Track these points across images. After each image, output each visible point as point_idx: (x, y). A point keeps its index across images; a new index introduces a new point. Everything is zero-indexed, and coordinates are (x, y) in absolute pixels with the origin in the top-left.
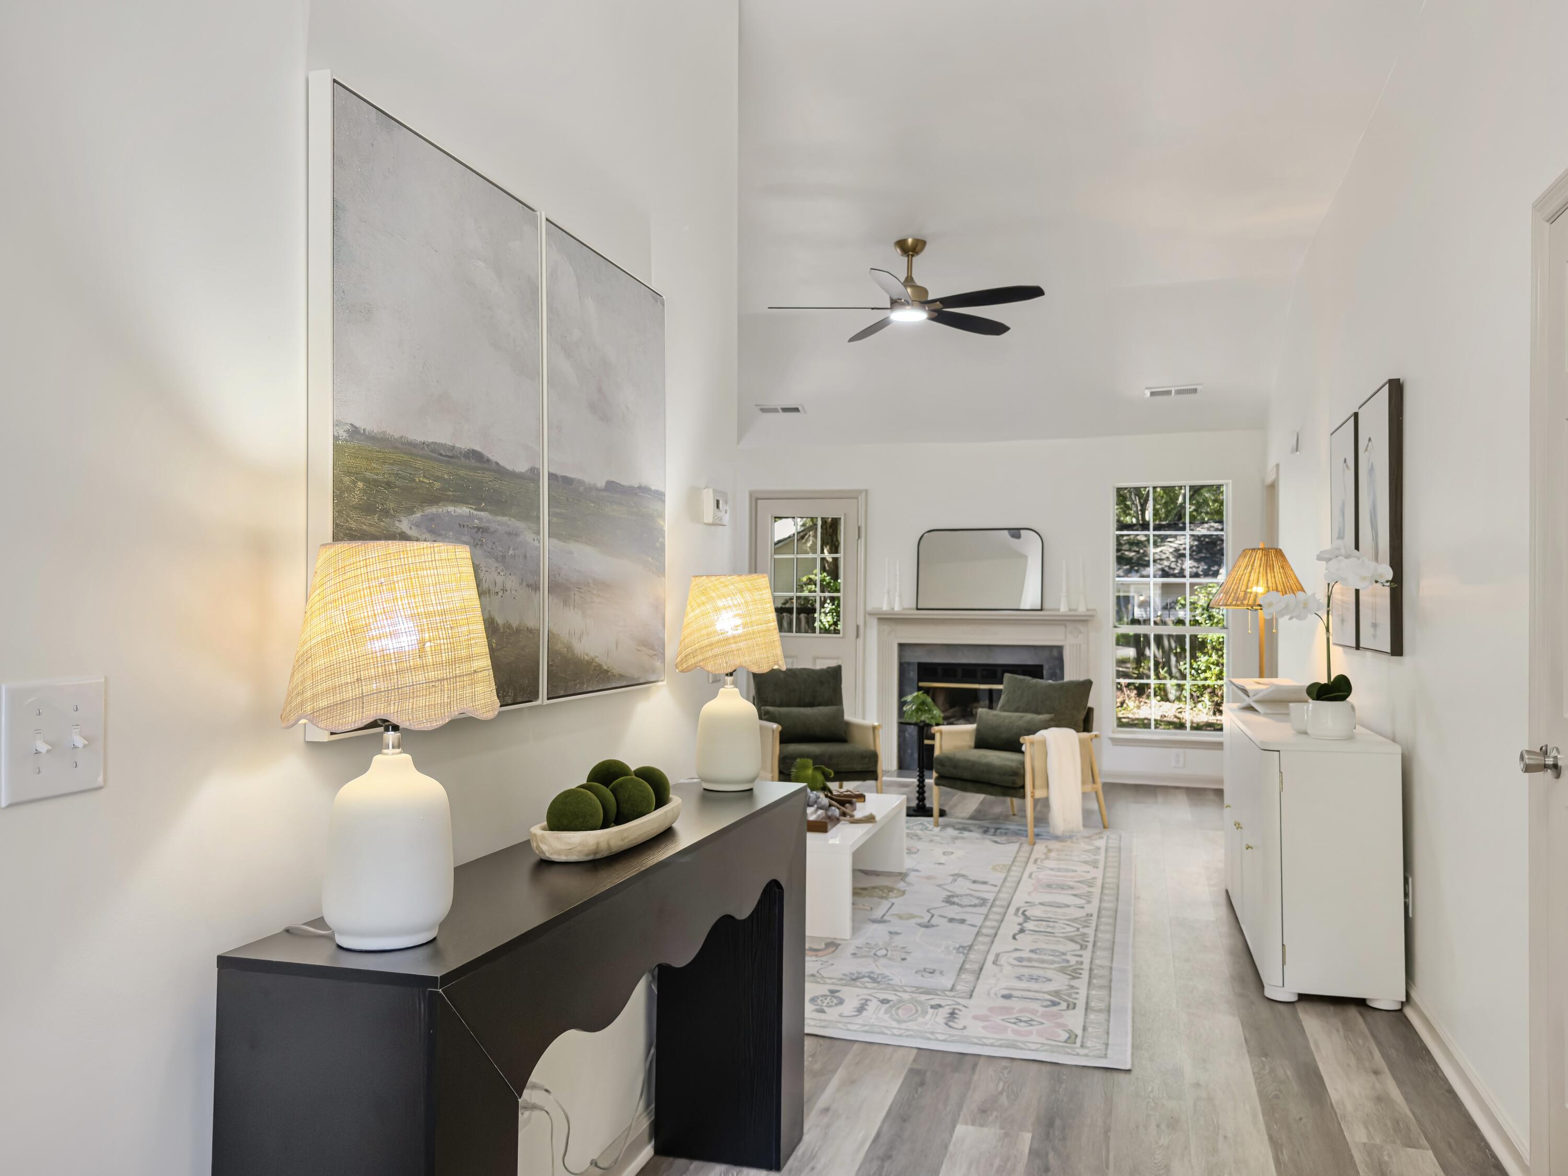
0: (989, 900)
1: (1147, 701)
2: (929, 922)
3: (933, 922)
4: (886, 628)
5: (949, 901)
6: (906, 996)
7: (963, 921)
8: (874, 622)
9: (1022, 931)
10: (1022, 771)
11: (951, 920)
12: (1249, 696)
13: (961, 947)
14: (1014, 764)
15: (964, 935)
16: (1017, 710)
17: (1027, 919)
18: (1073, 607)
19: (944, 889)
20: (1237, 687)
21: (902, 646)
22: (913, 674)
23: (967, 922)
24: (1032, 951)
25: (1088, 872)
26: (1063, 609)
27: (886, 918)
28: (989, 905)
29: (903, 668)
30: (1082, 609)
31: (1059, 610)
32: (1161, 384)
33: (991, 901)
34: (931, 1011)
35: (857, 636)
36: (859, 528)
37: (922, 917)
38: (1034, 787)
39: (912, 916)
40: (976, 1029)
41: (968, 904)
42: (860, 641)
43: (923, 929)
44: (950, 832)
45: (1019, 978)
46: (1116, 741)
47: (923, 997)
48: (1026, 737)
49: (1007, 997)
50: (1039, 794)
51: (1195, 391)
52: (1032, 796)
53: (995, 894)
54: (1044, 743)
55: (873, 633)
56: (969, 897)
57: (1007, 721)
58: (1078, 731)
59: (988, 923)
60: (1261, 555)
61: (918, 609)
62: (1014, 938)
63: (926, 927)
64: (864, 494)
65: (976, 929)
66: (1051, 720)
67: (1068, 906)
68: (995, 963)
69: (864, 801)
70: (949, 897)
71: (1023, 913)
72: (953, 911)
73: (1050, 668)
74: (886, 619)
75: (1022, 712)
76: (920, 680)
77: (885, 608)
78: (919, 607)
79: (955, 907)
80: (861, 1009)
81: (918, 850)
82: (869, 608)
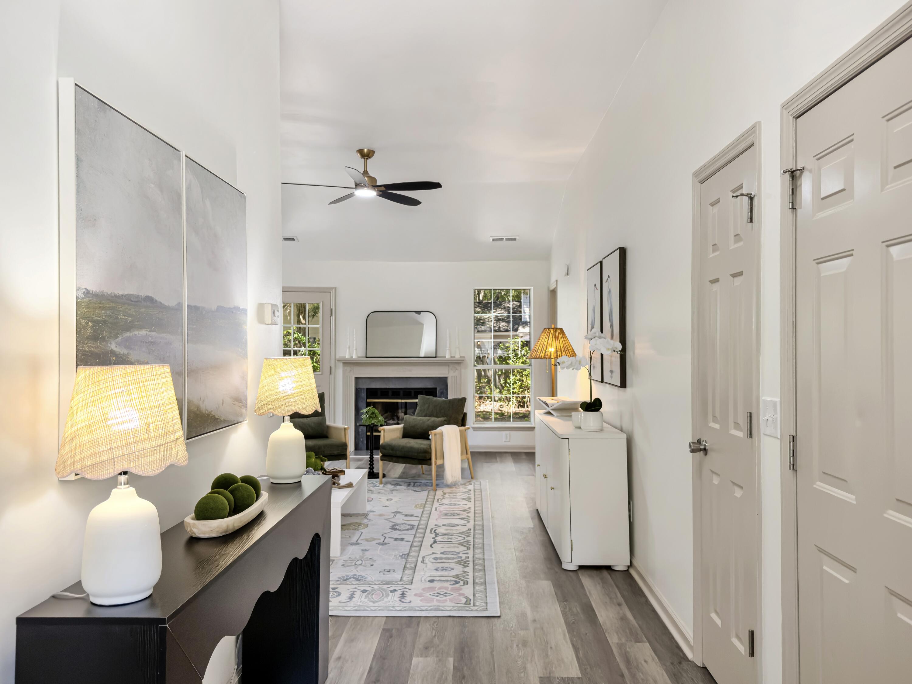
0: (415, 525)
1: (484, 401)
2: (383, 542)
3: (386, 541)
4: (348, 368)
5: (394, 528)
6: (376, 587)
7: (402, 539)
8: (341, 365)
9: (435, 542)
10: (430, 450)
11: (396, 539)
12: (549, 407)
13: (403, 555)
14: (425, 447)
15: (404, 547)
16: (425, 416)
17: (437, 535)
18: (453, 355)
19: (390, 521)
20: (543, 402)
21: (357, 378)
22: (364, 395)
23: (405, 540)
24: (442, 553)
25: (466, 505)
26: (448, 356)
27: (359, 542)
28: (416, 528)
29: (358, 391)
30: (457, 357)
31: (445, 357)
32: (498, 235)
33: (416, 526)
34: (391, 594)
35: (331, 373)
36: (331, 310)
37: (380, 539)
38: (436, 459)
39: (374, 539)
40: (417, 602)
41: (404, 529)
42: (332, 376)
43: (381, 546)
44: (390, 487)
45: (436, 570)
46: (475, 429)
47: (385, 587)
48: (432, 431)
49: (431, 581)
50: (439, 462)
51: (515, 239)
52: (435, 464)
53: (418, 522)
54: (441, 434)
55: (340, 371)
56: (404, 525)
57: (421, 422)
58: (459, 426)
59: (416, 539)
60: (553, 331)
61: (366, 357)
62: (431, 546)
63: (382, 545)
64: (334, 290)
65: (410, 543)
66: (445, 421)
67: (458, 525)
68: (423, 562)
69: (344, 474)
70: (393, 525)
71: (435, 532)
72: (396, 534)
73: (440, 389)
74: (348, 363)
75: (429, 416)
76: (367, 398)
77: (347, 357)
78: (367, 356)
79: (397, 531)
80: (351, 597)
81: (373, 499)
82: (337, 357)
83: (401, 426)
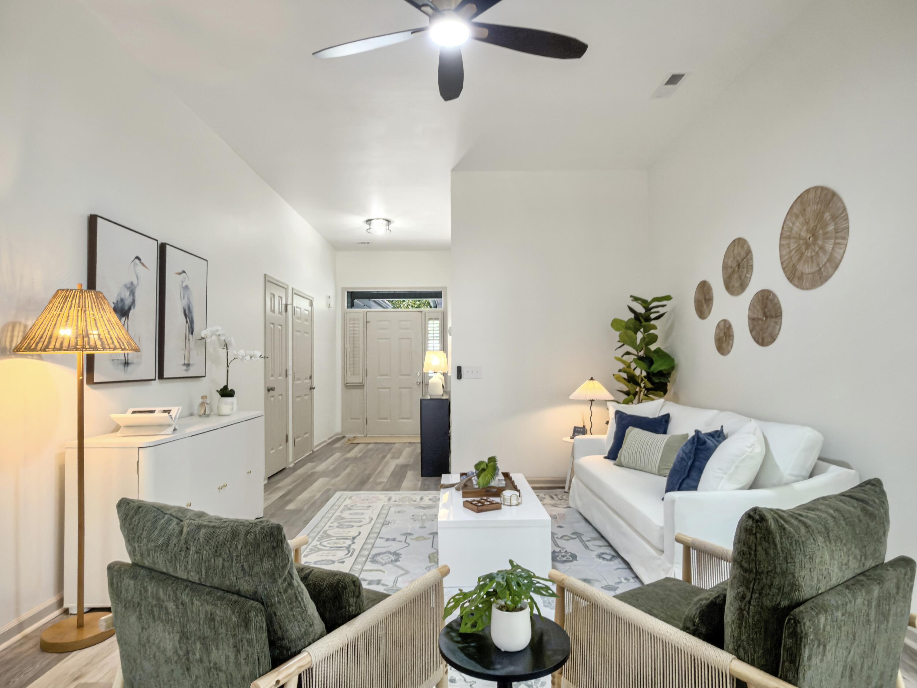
0: (370, 561)
2: (406, 537)
3: (404, 538)
5: (397, 554)
6: (407, 503)
7: (387, 540)
9: (354, 538)
11: (394, 540)
13: (388, 524)
15: (386, 532)
17: (348, 548)
19: (402, 569)
23: (385, 540)
24: (353, 526)
27: (432, 536)
28: (370, 556)
33: (369, 560)
34: (397, 500)
37: (412, 539)
39: (417, 539)
40: (382, 497)
41: (384, 555)
43: (409, 532)
45: (363, 514)
47: (401, 503)
49: (369, 507)
53: (364, 568)
59: (373, 541)
62: (360, 533)
63: (407, 533)
65: (380, 536)
68: (372, 519)
70: (397, 560)
71: (349, 552)
72: (394, 547)
79: (393, 551)
80: (422, 499)
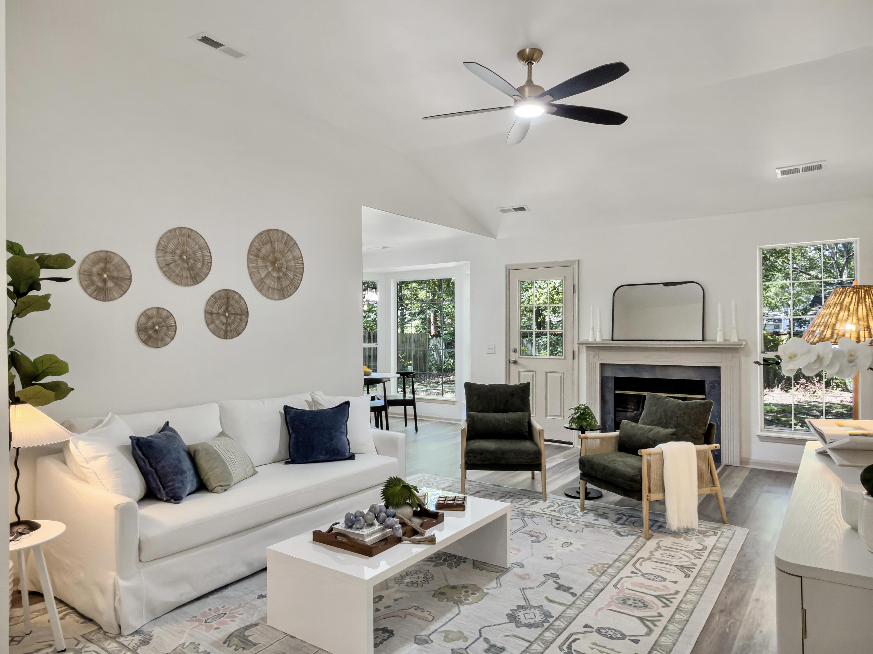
4: (592, 353)
5: (514, 614)
8: (584, 349)
10: (639, 478)
11: (490, 648)
12: (826, 442)
18: (728, 338)
19: (524, 595)
20: (815, 429)
21: (602, 365)
22: (611, 385)
25: (676, 582)
26: (719, 339)
27: (433, 636)
29: (604, 381)
30: (734, 339)
31: (715, 340)
32: (790, 163)
33: (552, 620)
35: (574, 358)
36: (574, 286)
37: (467, 639)
38: (650, 491)
39: (458, 638)
41: (528, 622)
42: (576, 361)
46: (763, 438)
48: (642, 450)
50: (655, 496)
51: (819, 167)
52: (648, 499)
53: (564, 609)
54: (661, 454)
55: (583, 356)
56: (537, 611)
57: (640, 432)
61: (613, 340)
64: (576, 264)
66: (673, 434)
69: (464, 510)
71: (570, 644)
73: (710, 383)
74: (592, 347)
75: (655, 425)
76: (616, 388)
77: (591, 339)
78: (614, 339)
81: (545, 537)
82: (581, 340)
83: (617, 433)
